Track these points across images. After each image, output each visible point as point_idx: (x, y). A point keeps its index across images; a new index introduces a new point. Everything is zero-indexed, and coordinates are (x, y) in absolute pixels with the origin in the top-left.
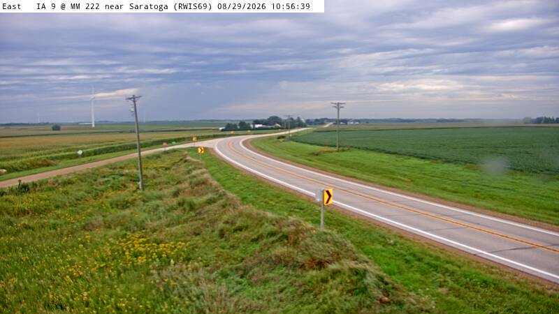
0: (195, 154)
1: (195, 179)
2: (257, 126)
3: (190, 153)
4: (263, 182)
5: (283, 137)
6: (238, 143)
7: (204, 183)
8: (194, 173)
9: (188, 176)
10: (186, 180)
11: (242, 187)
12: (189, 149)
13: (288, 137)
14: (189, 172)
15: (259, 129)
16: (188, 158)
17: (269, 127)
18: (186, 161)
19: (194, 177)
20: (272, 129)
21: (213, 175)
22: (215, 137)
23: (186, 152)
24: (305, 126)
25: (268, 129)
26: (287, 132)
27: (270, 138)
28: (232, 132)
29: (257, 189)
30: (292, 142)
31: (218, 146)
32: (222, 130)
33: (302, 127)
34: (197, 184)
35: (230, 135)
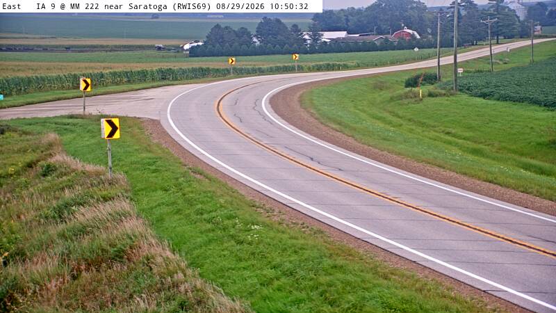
0: (88, 141)
1: (86, 242)
2: (327, 36)
3: (68, 137)
4: (349, 254)
5: (430, 78)
6: (257, 102)
7: (120, 256)
8: (84, 215)
9: (54, 230)
10: (46, 245)
11: (270, 273)
12: (63, 125)
13: (448, 78)
14: (60, 214)
15: (336, 46)
16: (58, 158)
17: (376, 39)
18: (48, 170)
19: (83, 231)
20: (386, 46)
21: (157, 223)
22: (167, 77)
23: (53, 136)
24: (524, 35)
25: (371, 48)
26: (447, 60)
27: (379, 84)
28: (232, 61)
29: (323, 279)
30: (464, 97)
31: (177, 113)
32: (194, 52)
33: (510, 37)
34: (96, 262)
35: (223, 74)
